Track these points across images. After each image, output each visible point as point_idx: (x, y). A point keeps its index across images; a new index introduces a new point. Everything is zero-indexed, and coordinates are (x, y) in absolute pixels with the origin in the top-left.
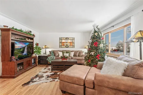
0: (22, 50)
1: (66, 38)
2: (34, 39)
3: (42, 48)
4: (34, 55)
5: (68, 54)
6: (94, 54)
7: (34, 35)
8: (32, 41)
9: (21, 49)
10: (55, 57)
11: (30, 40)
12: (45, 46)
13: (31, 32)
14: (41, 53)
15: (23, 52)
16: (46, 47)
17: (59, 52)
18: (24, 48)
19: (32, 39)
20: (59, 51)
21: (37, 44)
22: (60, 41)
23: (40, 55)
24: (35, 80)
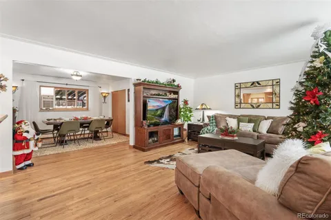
0: (159, 112)
1: (253, 83)
2: (180, 92)
3: (197, 109)
4: (179, 122)
5: (253, 124)
6: (304, 127)
7: (178, 86)
8: (176, 96)
9: (157, 110)
10: (216, 129)
11: (173, 96)
12: (202, 105)
13: (174, 81)
14: (192, 118)
15: (161, 116)
16: (204, 107)
17: (228, 118)
18: (164, 108)
19: (177, 93)
20: (231, 116)
21: (186, 102)
22: (237, 91)
23: (189, 122)
24: (163, 161)
